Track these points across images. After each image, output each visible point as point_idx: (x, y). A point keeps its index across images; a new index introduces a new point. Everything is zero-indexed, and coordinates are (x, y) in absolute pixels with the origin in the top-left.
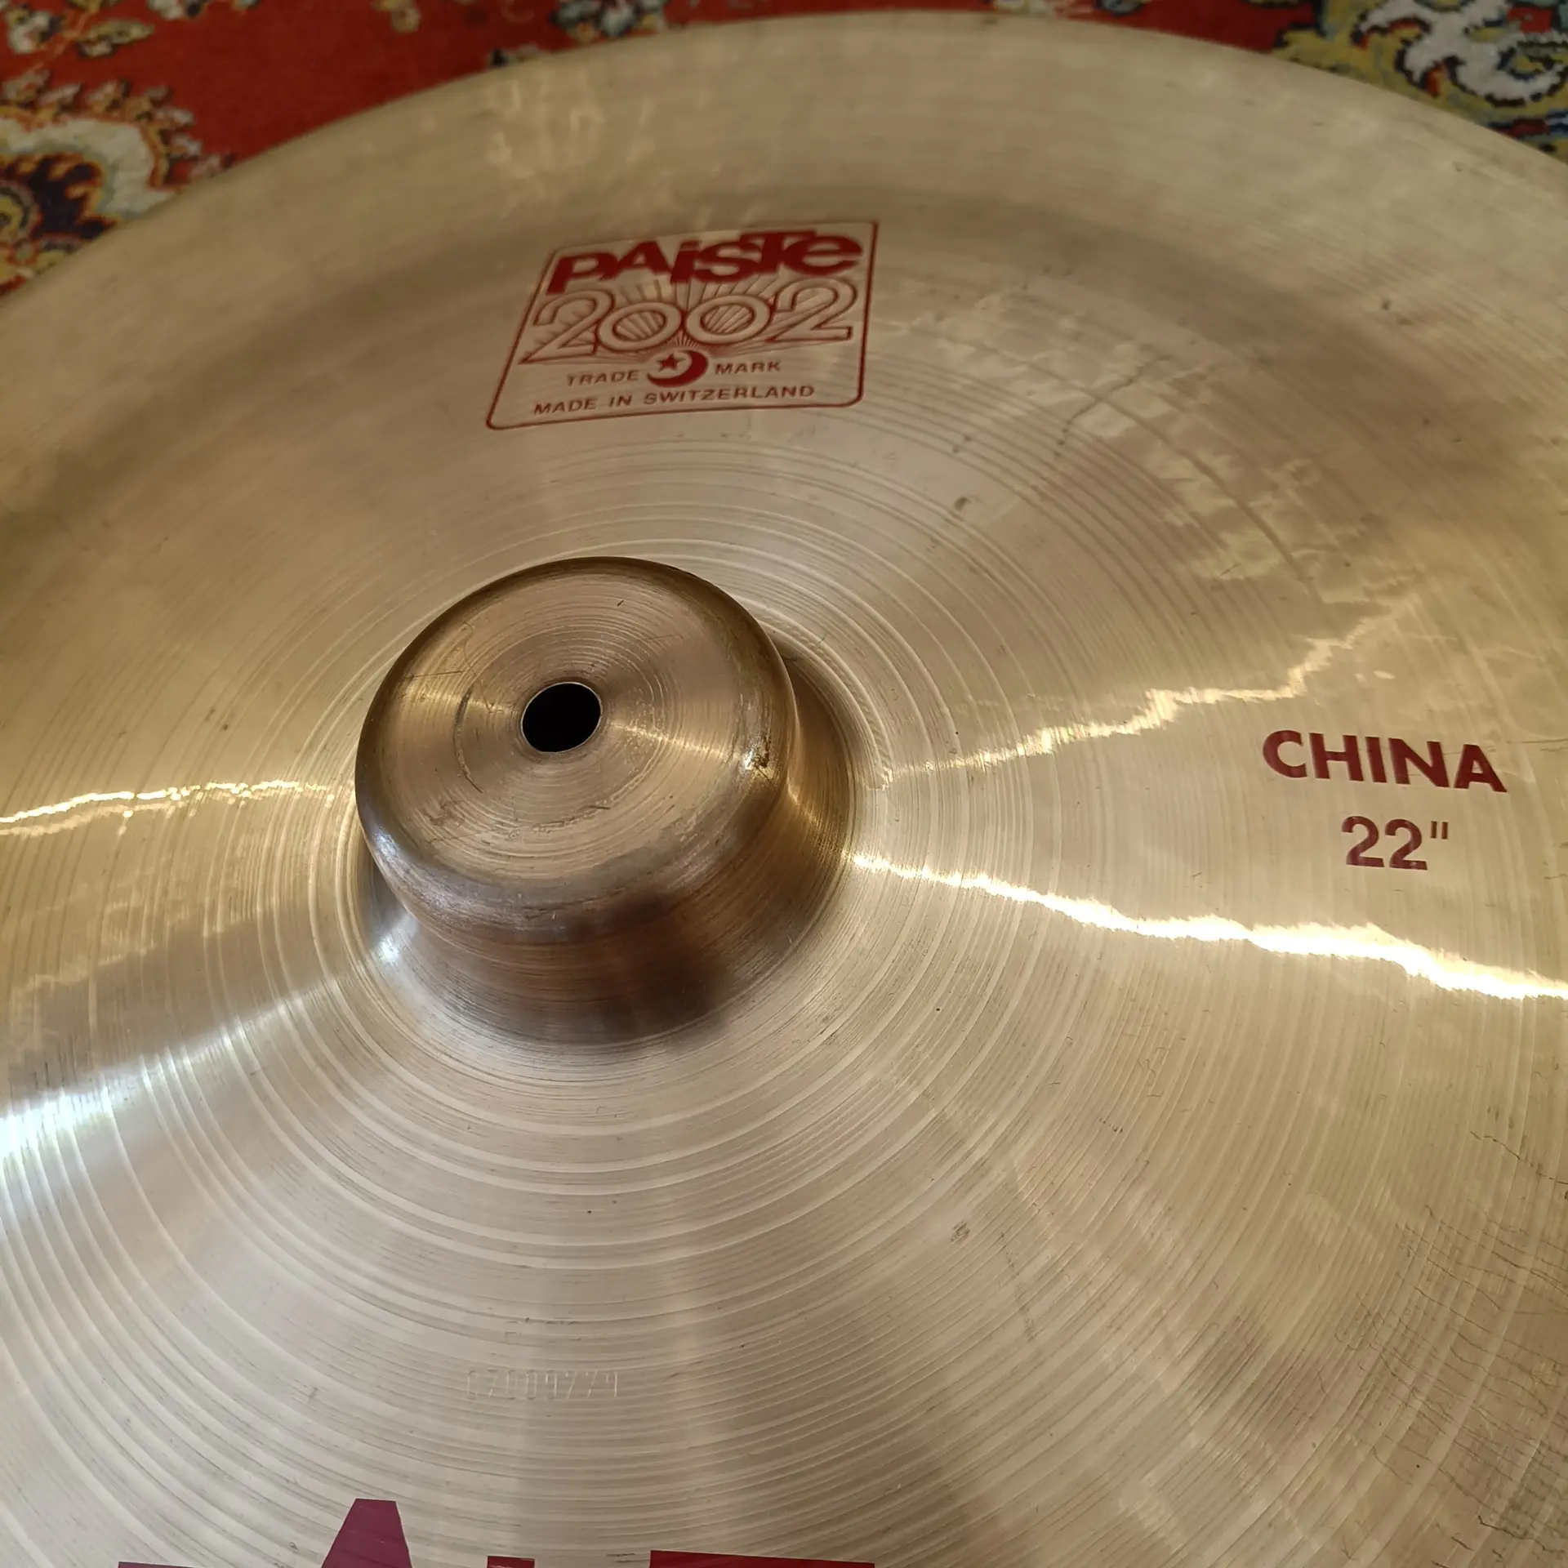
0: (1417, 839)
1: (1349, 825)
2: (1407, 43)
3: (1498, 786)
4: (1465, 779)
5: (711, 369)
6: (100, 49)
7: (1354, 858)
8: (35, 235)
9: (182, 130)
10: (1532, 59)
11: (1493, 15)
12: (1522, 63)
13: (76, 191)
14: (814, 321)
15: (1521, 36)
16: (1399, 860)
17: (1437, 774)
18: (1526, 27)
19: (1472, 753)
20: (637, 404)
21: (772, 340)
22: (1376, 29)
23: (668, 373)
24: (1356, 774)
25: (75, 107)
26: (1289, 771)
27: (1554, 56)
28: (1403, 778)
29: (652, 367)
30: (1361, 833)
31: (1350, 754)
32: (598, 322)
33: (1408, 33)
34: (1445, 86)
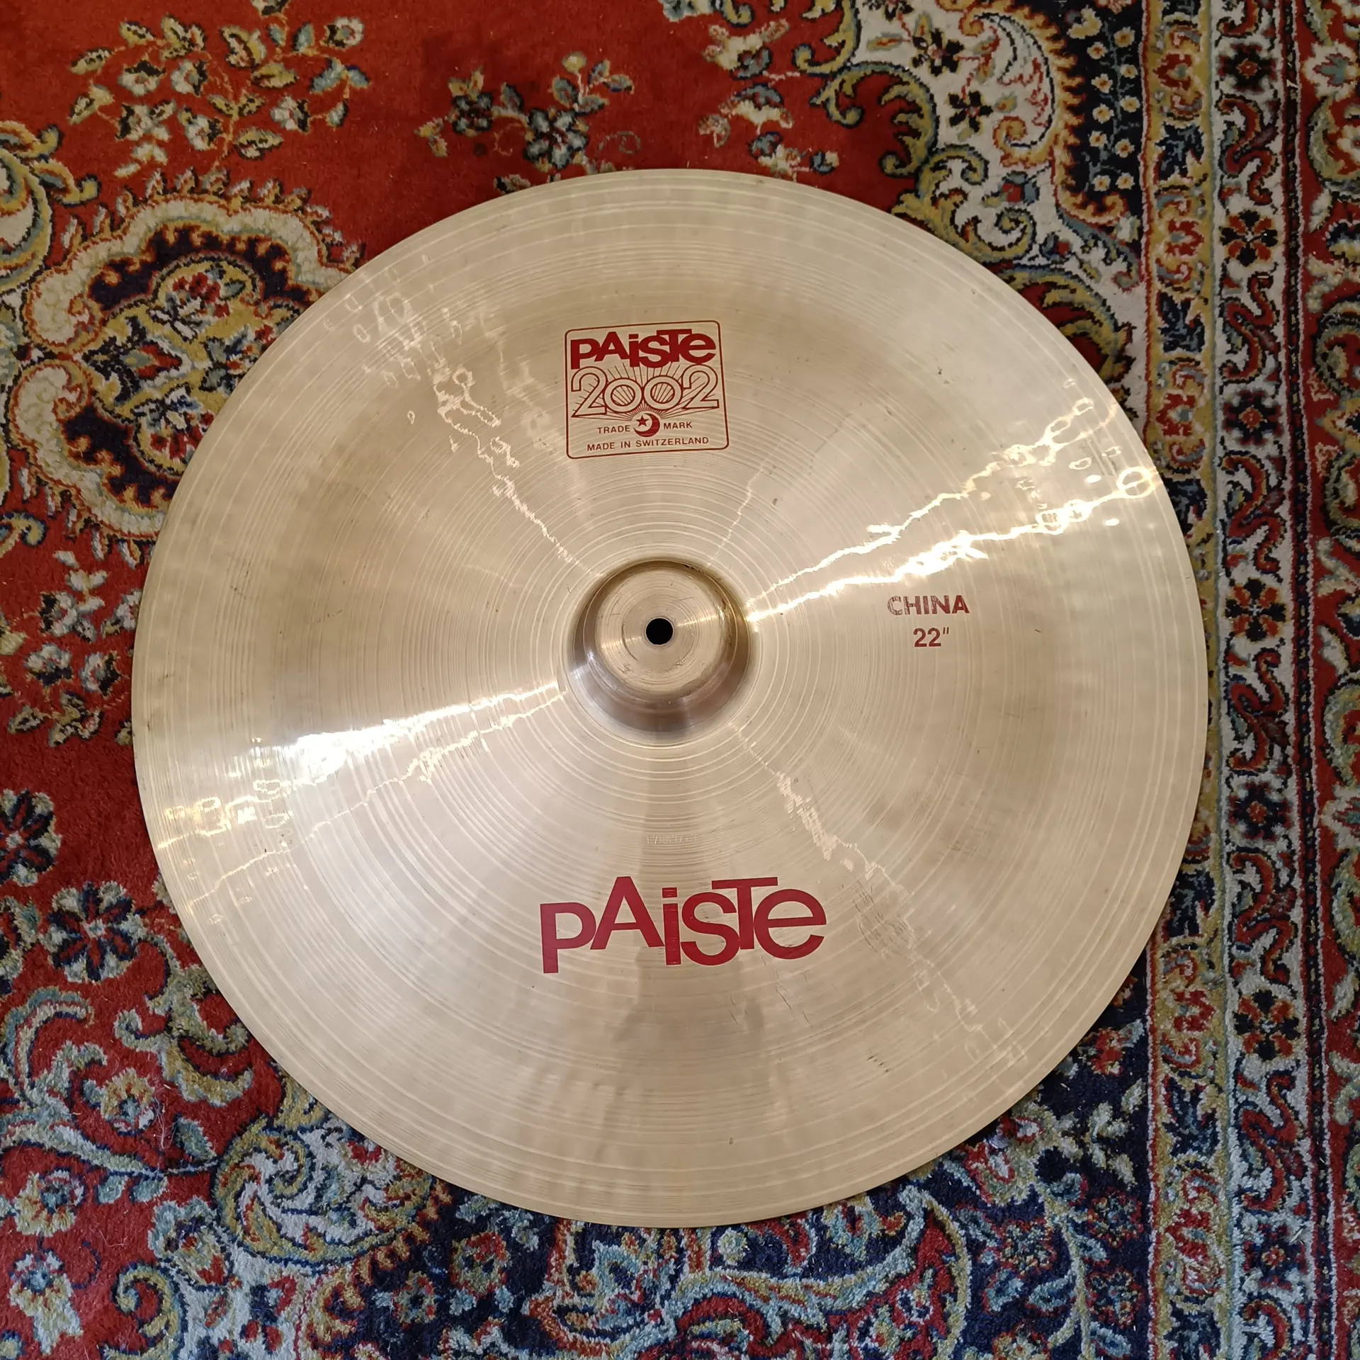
0: (938, 635)
1: (916, 632)
2: (957, 206)
3: (967, 611)
4: (956, 608)
5: (662, 427)
6: (252, 152)
7: (917, 644)
8: (265, 298)
9: (327, 222)
10: (1011, 220)
11: (995, 190)
12: (1006, 224)
13: (279, 265)
14: (701, 396)
15: (1006, 204)
16: (932, 644)
17: (946, 609)
18: (1010, 199)
19: (959, 599)
20: (633, 448)
21: (685, 408)
22: (942, 195)
23: (643, 428)
24: (919, 612)
25: (252, 199)
26: (897, 613)
27: (1020, 219)
28: (935, 612)
29: (634, 424)
30: (920, 634)
31: (917, 604)
32: (603, 391)
33: (958, 198)
34: (971, 236)
